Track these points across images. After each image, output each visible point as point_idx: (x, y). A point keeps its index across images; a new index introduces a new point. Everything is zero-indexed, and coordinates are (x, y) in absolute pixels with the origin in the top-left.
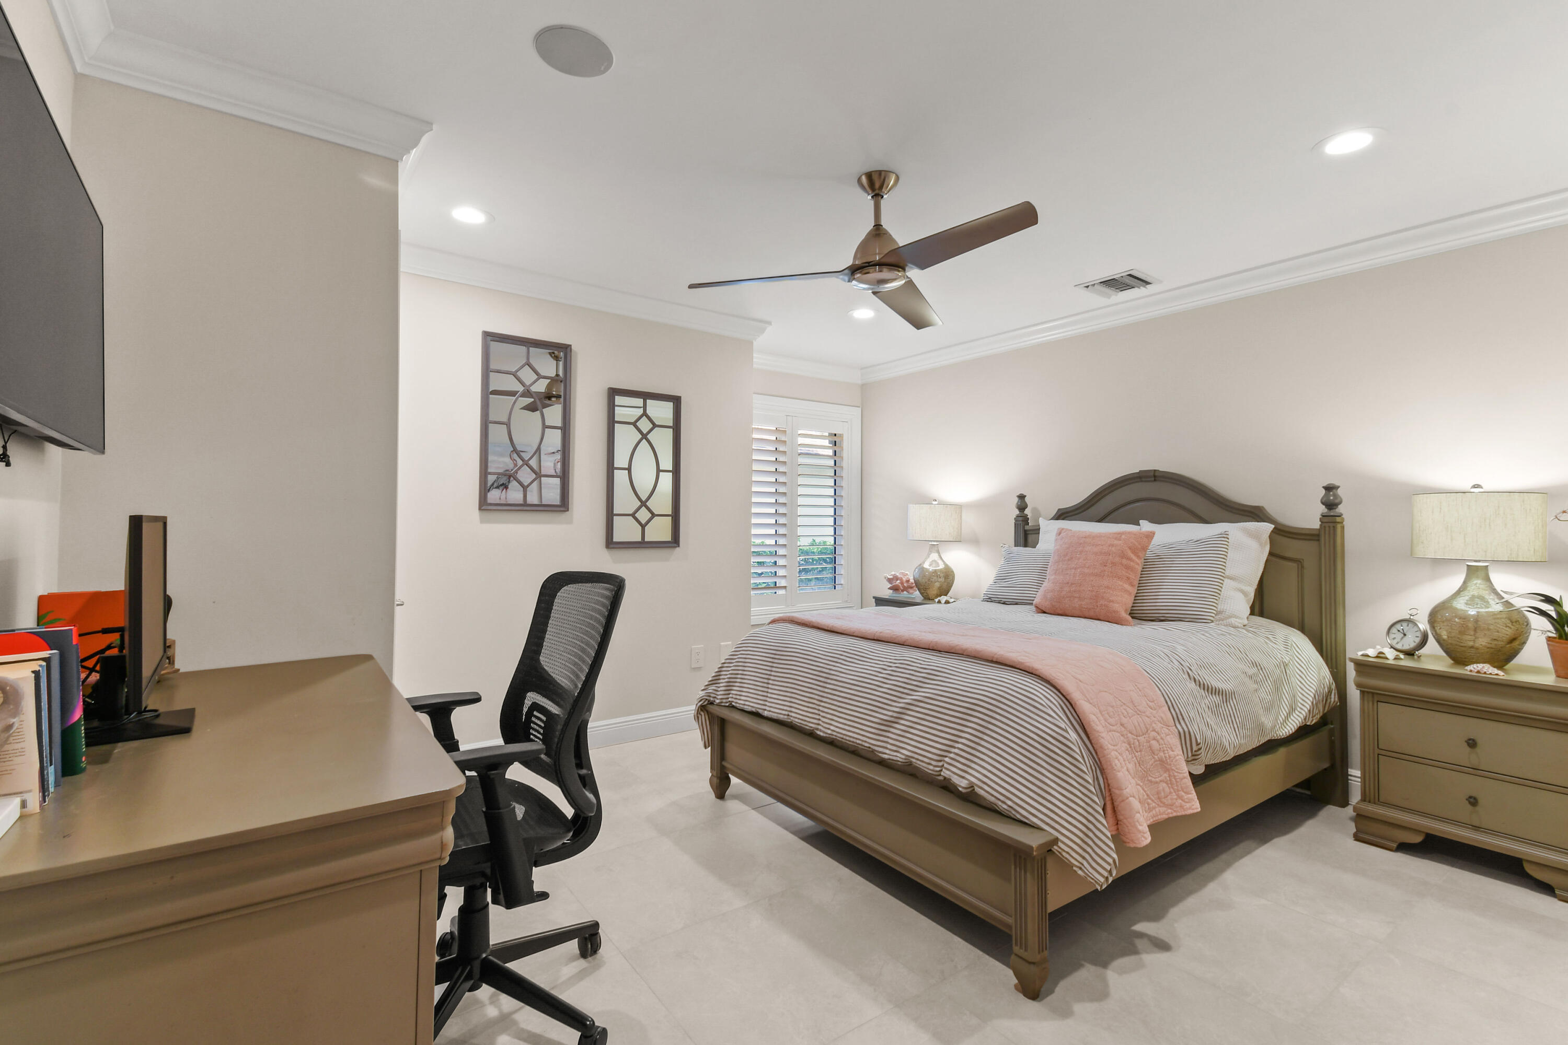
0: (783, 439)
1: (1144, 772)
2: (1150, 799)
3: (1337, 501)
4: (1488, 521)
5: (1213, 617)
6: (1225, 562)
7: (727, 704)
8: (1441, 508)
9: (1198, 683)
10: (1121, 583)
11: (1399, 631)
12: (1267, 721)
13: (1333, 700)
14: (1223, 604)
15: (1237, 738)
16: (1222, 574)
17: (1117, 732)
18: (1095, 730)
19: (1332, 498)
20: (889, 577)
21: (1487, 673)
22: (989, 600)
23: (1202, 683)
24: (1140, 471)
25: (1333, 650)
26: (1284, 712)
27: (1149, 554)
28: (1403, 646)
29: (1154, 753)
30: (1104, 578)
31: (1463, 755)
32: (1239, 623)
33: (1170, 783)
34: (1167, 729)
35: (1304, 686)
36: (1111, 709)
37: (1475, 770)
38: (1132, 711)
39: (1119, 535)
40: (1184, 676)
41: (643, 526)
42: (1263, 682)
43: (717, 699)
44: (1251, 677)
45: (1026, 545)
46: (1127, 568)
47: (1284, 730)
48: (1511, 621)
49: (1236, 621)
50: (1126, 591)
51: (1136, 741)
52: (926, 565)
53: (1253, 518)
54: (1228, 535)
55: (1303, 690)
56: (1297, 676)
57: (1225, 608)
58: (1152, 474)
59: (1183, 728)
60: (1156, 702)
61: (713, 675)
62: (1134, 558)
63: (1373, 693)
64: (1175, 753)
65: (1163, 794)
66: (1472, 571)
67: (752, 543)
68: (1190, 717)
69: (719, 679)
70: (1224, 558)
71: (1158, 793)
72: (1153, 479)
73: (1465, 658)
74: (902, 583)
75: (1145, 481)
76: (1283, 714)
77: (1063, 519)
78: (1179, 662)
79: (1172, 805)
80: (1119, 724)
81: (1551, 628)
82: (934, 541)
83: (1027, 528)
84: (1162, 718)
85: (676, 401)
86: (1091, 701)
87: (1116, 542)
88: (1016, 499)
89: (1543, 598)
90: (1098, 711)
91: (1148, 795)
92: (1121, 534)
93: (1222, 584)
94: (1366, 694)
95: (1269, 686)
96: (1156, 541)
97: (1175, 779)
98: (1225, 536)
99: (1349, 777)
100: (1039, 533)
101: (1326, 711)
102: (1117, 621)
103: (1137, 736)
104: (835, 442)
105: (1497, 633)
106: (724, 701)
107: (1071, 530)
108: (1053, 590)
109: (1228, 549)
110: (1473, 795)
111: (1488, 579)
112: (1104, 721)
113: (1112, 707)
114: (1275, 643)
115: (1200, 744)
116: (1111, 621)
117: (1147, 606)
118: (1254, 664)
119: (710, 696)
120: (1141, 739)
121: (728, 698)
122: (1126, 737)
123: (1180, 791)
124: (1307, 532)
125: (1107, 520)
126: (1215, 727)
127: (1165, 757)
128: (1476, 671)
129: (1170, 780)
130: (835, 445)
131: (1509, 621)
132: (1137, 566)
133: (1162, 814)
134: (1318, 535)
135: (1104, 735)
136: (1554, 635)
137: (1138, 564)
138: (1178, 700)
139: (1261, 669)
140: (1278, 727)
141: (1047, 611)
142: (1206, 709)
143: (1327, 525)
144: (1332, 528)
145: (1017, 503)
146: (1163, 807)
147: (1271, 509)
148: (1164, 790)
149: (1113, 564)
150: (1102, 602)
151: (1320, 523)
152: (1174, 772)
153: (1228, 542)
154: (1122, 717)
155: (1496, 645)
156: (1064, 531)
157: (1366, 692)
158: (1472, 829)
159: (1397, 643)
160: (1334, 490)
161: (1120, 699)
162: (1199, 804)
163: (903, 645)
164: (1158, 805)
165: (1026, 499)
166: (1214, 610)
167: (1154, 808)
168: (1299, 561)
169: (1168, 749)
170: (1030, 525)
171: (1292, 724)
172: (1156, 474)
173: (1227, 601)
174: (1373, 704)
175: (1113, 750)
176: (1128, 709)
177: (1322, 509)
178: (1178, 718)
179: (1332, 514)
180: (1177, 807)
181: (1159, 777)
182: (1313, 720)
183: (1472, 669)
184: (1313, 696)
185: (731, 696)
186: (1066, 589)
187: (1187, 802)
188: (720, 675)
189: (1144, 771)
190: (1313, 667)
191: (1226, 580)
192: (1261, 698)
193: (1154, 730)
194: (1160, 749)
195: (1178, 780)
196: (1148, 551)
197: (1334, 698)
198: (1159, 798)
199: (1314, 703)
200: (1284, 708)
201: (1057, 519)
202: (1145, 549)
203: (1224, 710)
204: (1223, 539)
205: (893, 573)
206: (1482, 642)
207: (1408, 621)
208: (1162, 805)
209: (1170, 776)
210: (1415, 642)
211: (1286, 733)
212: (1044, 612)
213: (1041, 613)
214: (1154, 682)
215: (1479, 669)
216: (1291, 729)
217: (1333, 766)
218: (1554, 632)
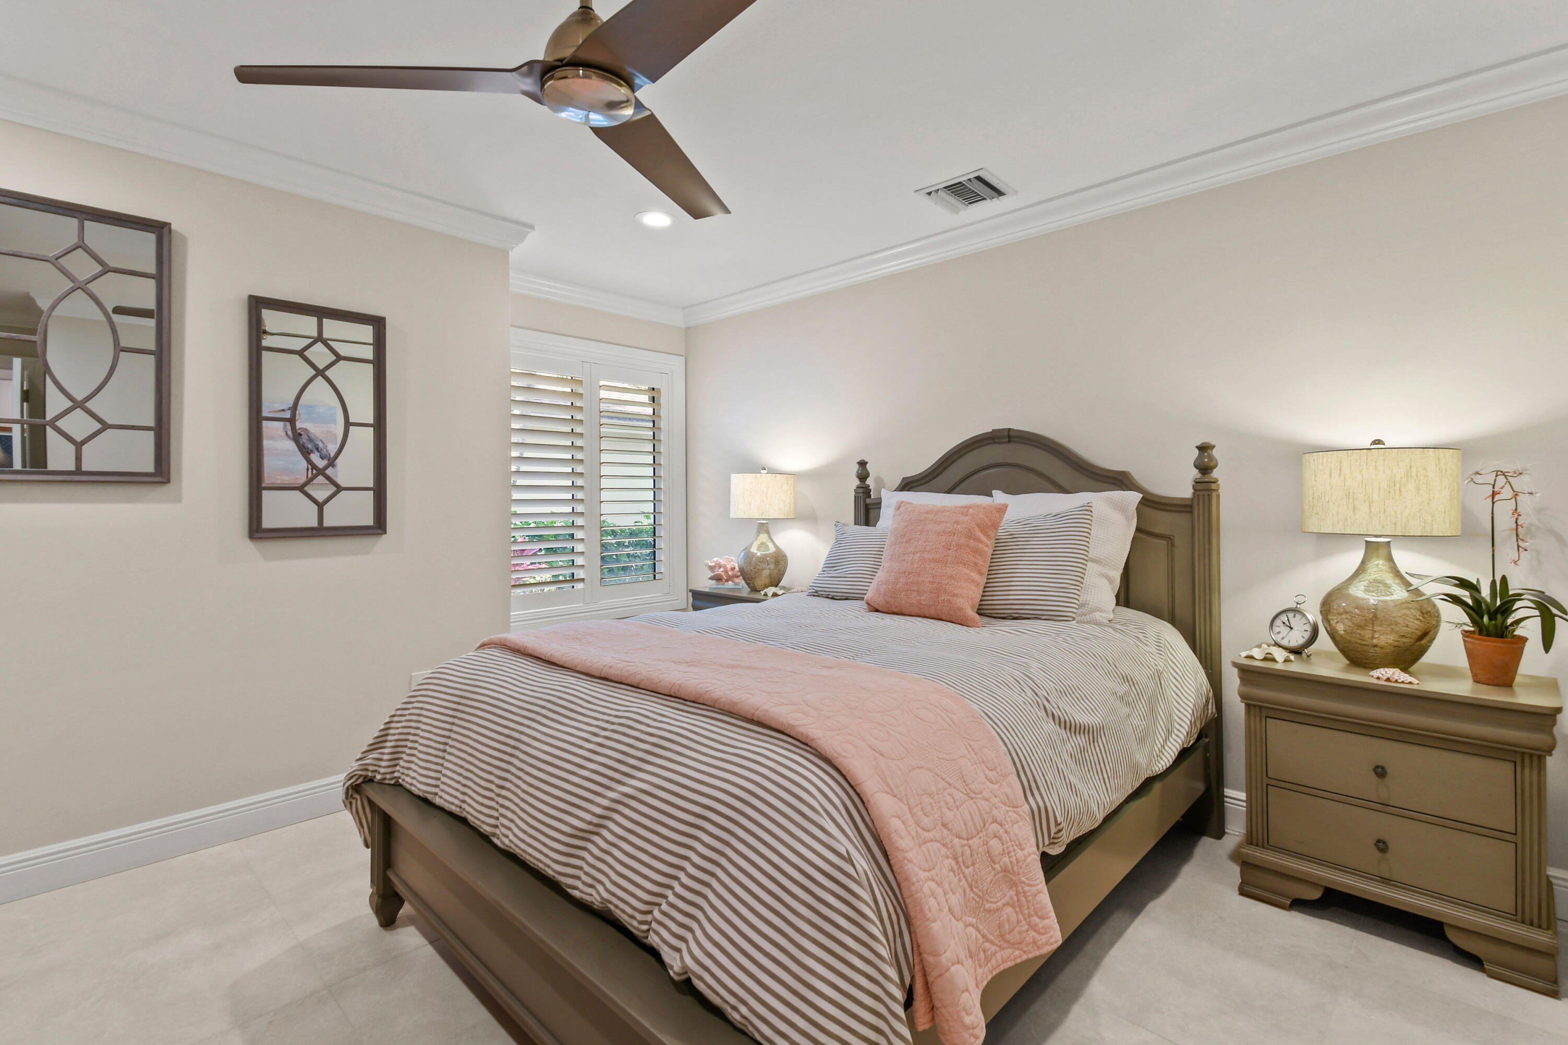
0: (580, 391)
1: (978, 899)
2: (988, 940)
3: (1212, 464)
4: (1398, 485)
5: (1075, 613)
6: (1088, 542)
7: (393, 782)
8: (1340, 470)
9: (1057, 721)
10: (967, 571)
11: (1284, 623)
12: (1141, 758)
13: (1210, 711)
14: (1089, 595)
15: (1108, 794)
16: (1085, 558)
17: (936, 841)
18: (897, 848)
19: (1206, 460)
20: (710, 564)
21: (1399, 681)
22: (816, 594)
23: (1062, 720)
24: (993, 430)
25: (1208, 647)
26: (1161, 739)
27: (1000, 532)
28: (1289, 642)
29: (994, 862)
30: (947, 565)
31: (1368, 786)
32: (1104, 618)
33: (1016, 905)
34: (1014, 812)
35: (1181, 698)
36: (927, 799)
37: (1384, 807)
38: (961, 795)
39: (966, 509)
40: (1039, 714)
41: (320, 506)
42: (1136, 702)
43: (379, 773)
44: (1122, 698)
45: (867, 523)
46: (976, 551)
47: (1160, 763)
48: (1422, 613)
49: (1101, 616)
50: (973, 581)
51: (966, 848)
52: (754, 550)
53: (1118, 486)
54: (1091, 507)
55: (1179, 704)
56: (1173, 686)
57: (1088, 599)
58: (1006, 433)
59: (1037, 803)
60: (998, 769)
61: (375, 736)
62: (983, 538)
63: (1260, 707)
64: (1025, 852)
65: (1007, 926)
66: (1371, 548)
67: (512, 526)
68: (1046, 783)
69: (386, 741)
70: (1087, 537)
71: (1000, 926)
72: (1007, 440)
73: (1366, 659)
74: (726, 571)
75: (999, 443)
76: (1160, 742)
77: (908, 490)
78: (1033, 691)
79: (1021, 943)
80: (940, 824)
81: (1467, 620)
82: (763, 519)
83: (868, 501)
84: (1007, 795)
85: (378, 324)
86: (896, 792)
87: (963, 518)
88: (856, 467)
89: (1458, 582)
90: (905, 808)
91: (984, 936)
92: (968, 507)
93: (1085, 570)
94: (1252, 708)
95: (1144, 707)
96: (1009, 515)
97: (1026, 897)
98: (1088, 508)
99: (1225, 799)
100: (880, 508)
101: (1202, 726)
102: (961, 621)
103: (968, 840)
104: (654, 397)
105: (1406, 628)
106: (388, 776)
107: (912, 504)
108: (888, 581)
109: (1091, 525)
110: (1382, 838)
111: (1390, 559)
112: (914, 826)
113: (930, 795)
114: (1146, 645)
115: (1061, 823)
116: (953, 620)
117: (998, 599)
118: (1125, 679)
119: (367, 770)
120: (975, 842)
121: (394, 772)
122: (949, 846)
123: (1033, 916)
124: (1178, 502)
125: (957, 489)
126: (1079, 786)
127: (1011, 863)
128: (1385, 678)
129: (1018, 900)
130: (654, 402)
131: (1419, 613)
132: (986, 549)
133: (1006, 962)
134: (1191, 506)
135: (910, 855)
136: (1472, 629)
137: (987, 546)
138: (1030, 757)
139: (1134, 684)
140: (1154, 761)
141: (880, 609)
142: (1068, 760)
143: (1201, 493)
144: (1206, 498)
145: (857, 472)
146: (1007, 948)
147: (1138, 476)
148: (1008, 920)
149: (959, 546)
150: (944, 597)
151: (1193, 491)
152: (1023, 885)
153: (1092, 516)
154: (945, 810)
155: (1404, 643)
156: (904, 504)
157: (1253, 706)
158: (1383, 883)
159: (1283, 638)
160: (1209, 451)
161: (944, 776)
162: (1059, 932)
163: (638, 688)
164: (1000, 947)
165: (868, 466)
166: (1076, 604)
167: (995, 953)
168: (1170, 538)
169: (1015, 847)
170: (872, 497)
171: (1169, 754)
172: (1012, 433)
173: (1090, 590)
174: (1261, 720)
175: (929, 879)
176: (955, 792)
177: (1195, 473)
178: (1029, 788)
179: (1206, 480)
180: (1027, 945)
181: (1001, 899)
182: (1190, 741)
183: (1380, 676)
184: (1191, 712)
185: (398, 768)
186: (902, 580)
187: (1043, 934)
188: (387, 735)
189: (979, 897)
190: (1190, 673)
191: (1089, 564)
192: (1134, 726)
193: (995, 821)
194: (1004, 850)
195: (1030, 898)
196: (1000, 528)
197: (1211, 709)
198: (1002, 935)
199: (1193, 721)
200: (1160, 733)
201: (901, 490)
202: (996, 526)
203: (1090, 754)
204: (1086, 512)
205: (715, 559)
206: (1385, 639)
207: (1295, 611)
208: (1005, 945)
209: (1017, 893)
210: (1303, 637)
211: (1162, 767)
212: (877, 611)
213: (873, 611)
214: (998, 733)
215: (1389, 676)
216: (1169, 761)
217: (1208, 790)
218: (1471, 625)
